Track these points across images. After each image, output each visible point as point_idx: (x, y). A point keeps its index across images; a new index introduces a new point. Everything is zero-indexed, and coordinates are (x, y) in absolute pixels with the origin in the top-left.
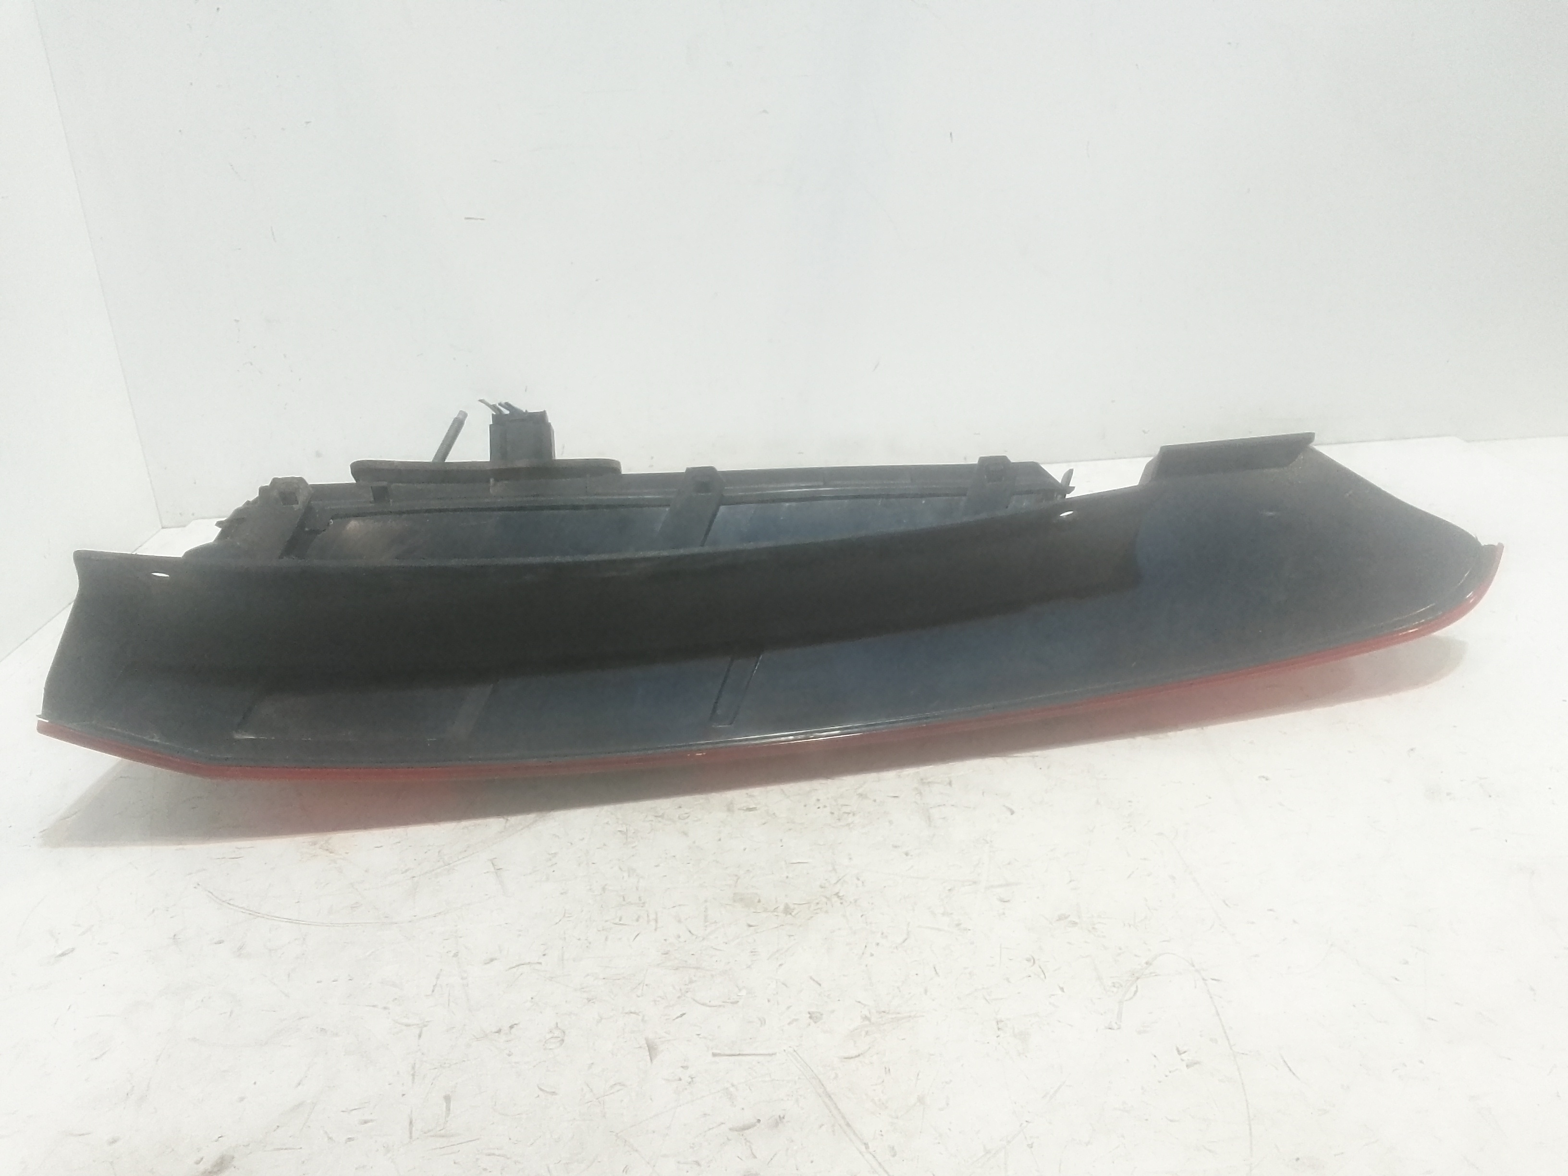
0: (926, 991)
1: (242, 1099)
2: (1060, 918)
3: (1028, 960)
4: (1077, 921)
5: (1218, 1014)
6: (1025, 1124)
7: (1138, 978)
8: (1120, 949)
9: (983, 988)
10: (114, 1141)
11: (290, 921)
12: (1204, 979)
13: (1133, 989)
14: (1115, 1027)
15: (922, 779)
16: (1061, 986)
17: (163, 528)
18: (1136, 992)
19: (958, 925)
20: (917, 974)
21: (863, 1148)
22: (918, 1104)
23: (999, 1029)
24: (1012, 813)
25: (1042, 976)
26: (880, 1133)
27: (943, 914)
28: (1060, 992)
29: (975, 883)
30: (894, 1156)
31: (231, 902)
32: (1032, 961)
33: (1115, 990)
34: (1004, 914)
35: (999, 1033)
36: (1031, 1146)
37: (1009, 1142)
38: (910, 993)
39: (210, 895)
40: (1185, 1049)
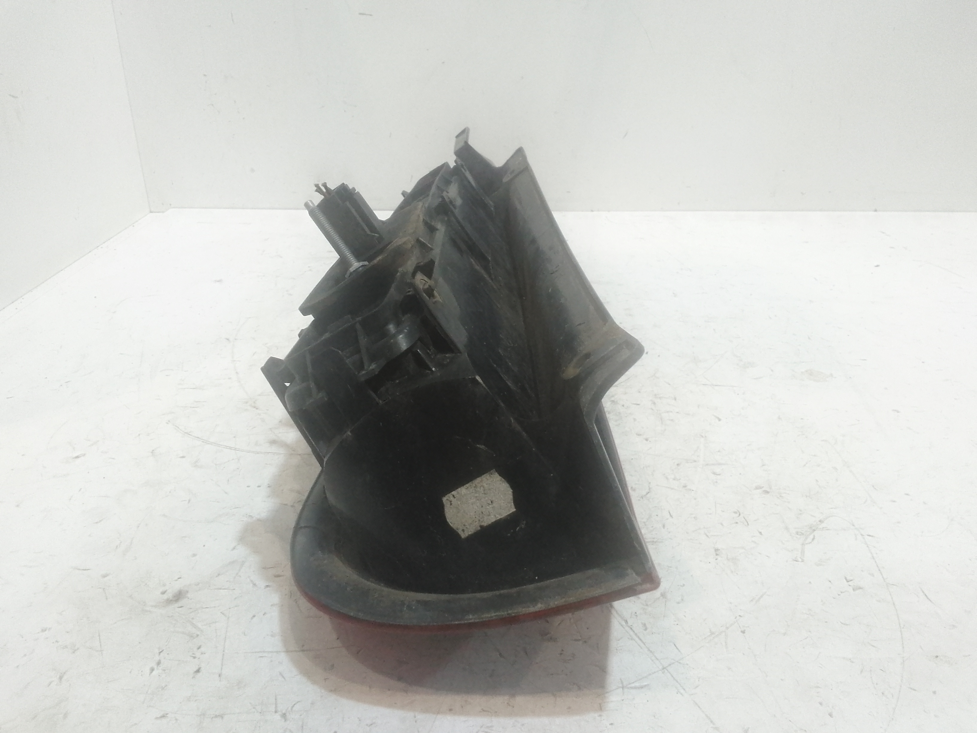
0: (664, 526)
1: (194, 555)
2: (757, 488)
3: (735, 513)
4: (768, 490)
5: (873, 558)
6: (738, 617)
7: (814, 530)
8: (801, 511)
9: (704, 528)
10: (104, 576)
11: (231, 448)
12: (862, 535)
13: (812, 537)
14: (800, 560)
15: (655, 395)
16: (760, 531)
17: (151, 212)
18: (813, 539)
19: (685, 486)
20: (657, 515)
21: (623, 623)
22: (662, 598)
23: (717, 555)
24: (720, 420)
25: (747, 524)
26: (635, 614)
27: (674, 479)
28: (759, 535)
29: (695, 461)
30: (646, 629)
31: (190, 434)
32: (738, 514)
33: (798, 536)
34: (716, 482)
35: (717, 557)
36: (743, 632)
37: (727, 628)
38: (652, 527)
39: (177, 428)
40: (851, 578)
